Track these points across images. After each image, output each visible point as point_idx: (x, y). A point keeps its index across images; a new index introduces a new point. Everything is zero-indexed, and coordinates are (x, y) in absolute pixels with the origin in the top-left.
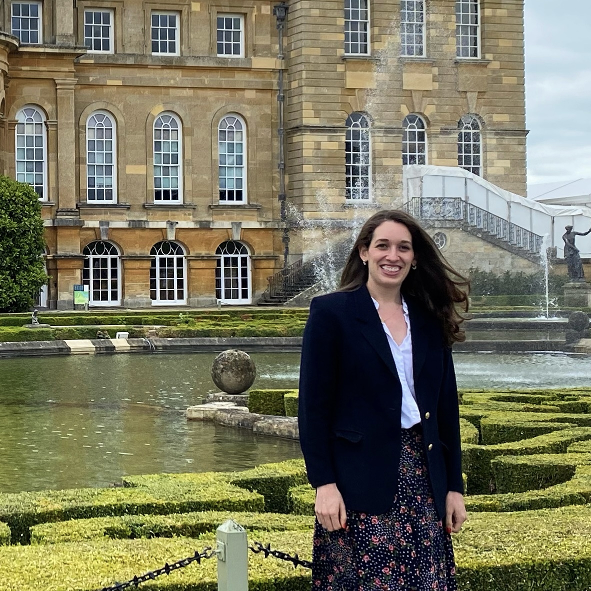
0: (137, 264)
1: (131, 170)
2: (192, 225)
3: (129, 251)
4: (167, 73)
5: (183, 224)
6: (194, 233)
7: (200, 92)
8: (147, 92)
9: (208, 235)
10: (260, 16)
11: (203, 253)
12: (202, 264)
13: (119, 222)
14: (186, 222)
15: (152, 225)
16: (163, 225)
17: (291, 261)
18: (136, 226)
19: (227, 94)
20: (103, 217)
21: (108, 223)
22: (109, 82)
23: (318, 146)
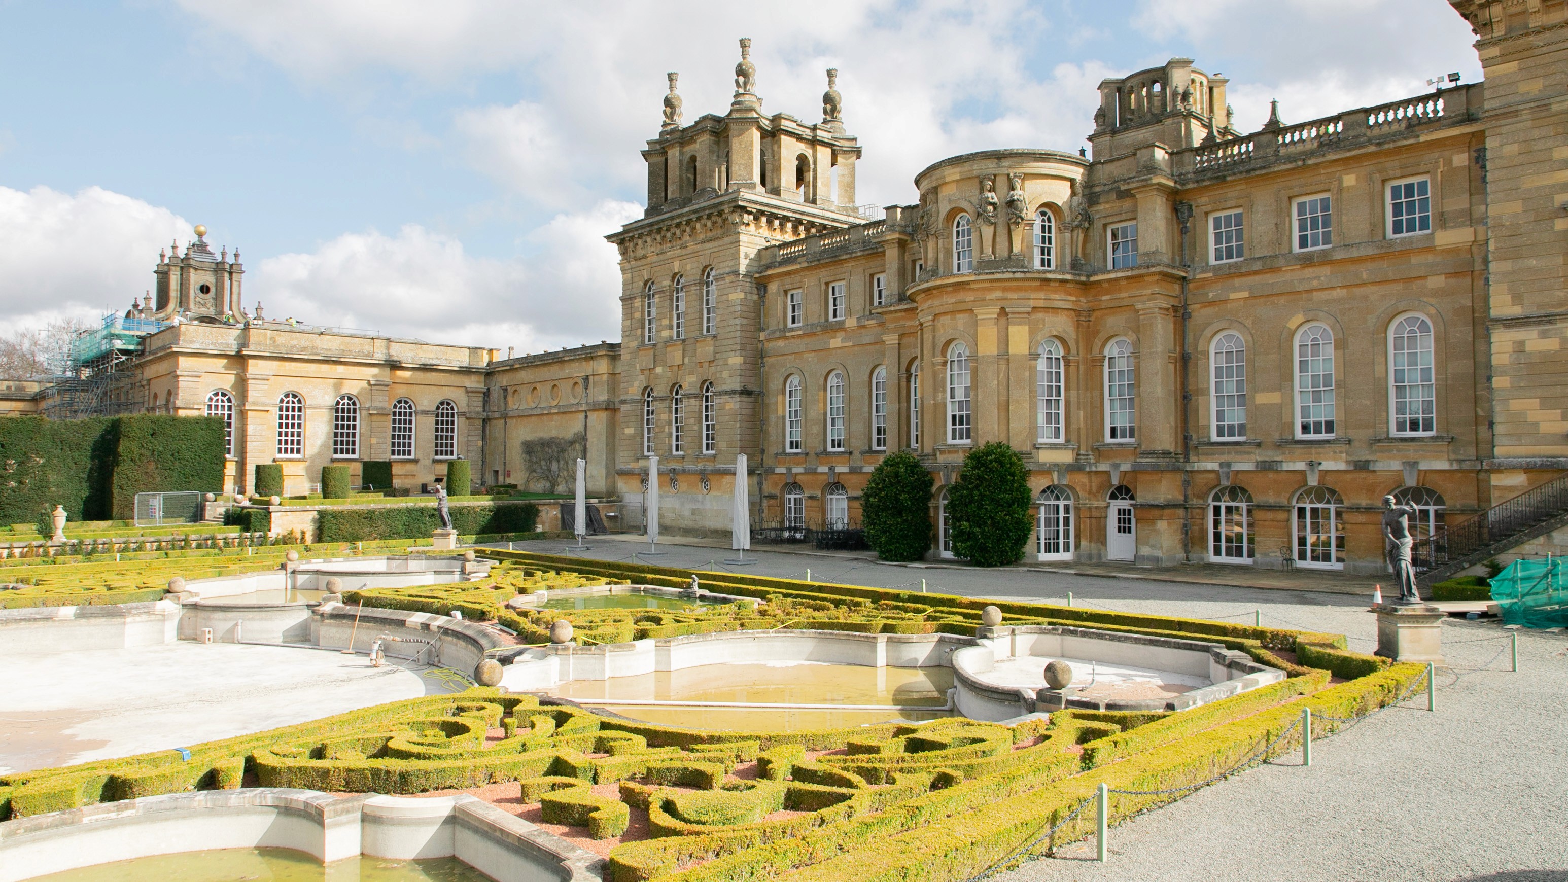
0: (1270, 515)
1: (1262, 398)
2: (1342, 466)
3: (1259, 499)
4: (1309, 272)
5: (1328, 465)
6: (1349, 477)
7: (1358, 291)
8: (1282, 300)
9: (1371, 479)
11: (1364, 502)
12: (1361, 518)
13: (1244, 464)
14: (1333, 463)
15: (1286, 467)
16: (1301, 466)
18: (1266, 467)
19: (1398, 287)
20: (1225, 458)
21: (1229, 465)
22: (1233, 296)
23: (1520, 347)
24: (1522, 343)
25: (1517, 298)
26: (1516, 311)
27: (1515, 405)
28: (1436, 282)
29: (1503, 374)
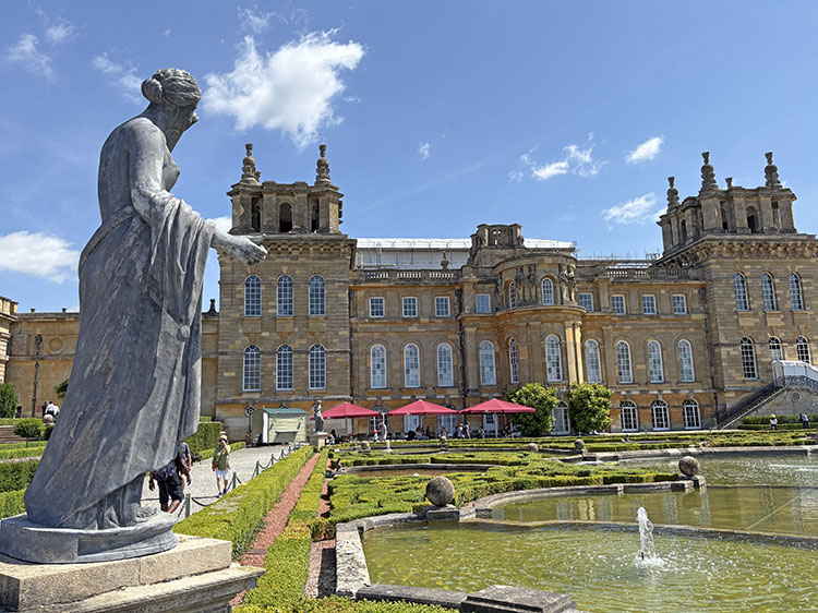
0: (645, 411)
1: (639, 367)
2: (670, 392)
3: (641, 405)
4: (652, 322)
5: (665, 392)
6: (671, 396)
7: (669, 330)
9: (678, 396)
10: (693, 295)
11: (676, 404)
12: (676, 410)
13: (635, 391)
14: (667, 391)
15: (650, 392)
16: (656, 392)
17: (720, 408)
18: (643, 393)
19: (680, 331)
20: (627, 389)
21: (630, 392)
22: (626, 327)
23: (728, 353)
24: (728, 352)
25: (727, 338)
26: (727, 342)
27: (729, 371)
28: (692, 330)
29: (725, 360)
